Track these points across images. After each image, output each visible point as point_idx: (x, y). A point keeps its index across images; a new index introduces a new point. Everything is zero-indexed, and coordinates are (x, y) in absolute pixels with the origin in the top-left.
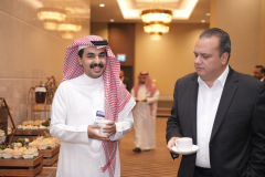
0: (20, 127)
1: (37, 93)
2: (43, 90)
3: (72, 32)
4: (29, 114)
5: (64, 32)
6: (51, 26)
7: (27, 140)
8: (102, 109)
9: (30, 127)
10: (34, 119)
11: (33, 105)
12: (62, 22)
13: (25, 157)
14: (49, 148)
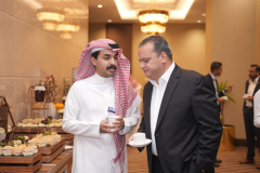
0: (19, 125)
1: (37, 92)
2: (43, 88)
3: (70, 32)
4: (29, 112)
5: (62, 32)
6: (50, 27)
7: (26, 138)
8: (113, 105)
9: (30, 125)
10: (33, 117)
11: (32, 104)
12: (60, 23)
13: (24, 154)
14: (48, 146)
